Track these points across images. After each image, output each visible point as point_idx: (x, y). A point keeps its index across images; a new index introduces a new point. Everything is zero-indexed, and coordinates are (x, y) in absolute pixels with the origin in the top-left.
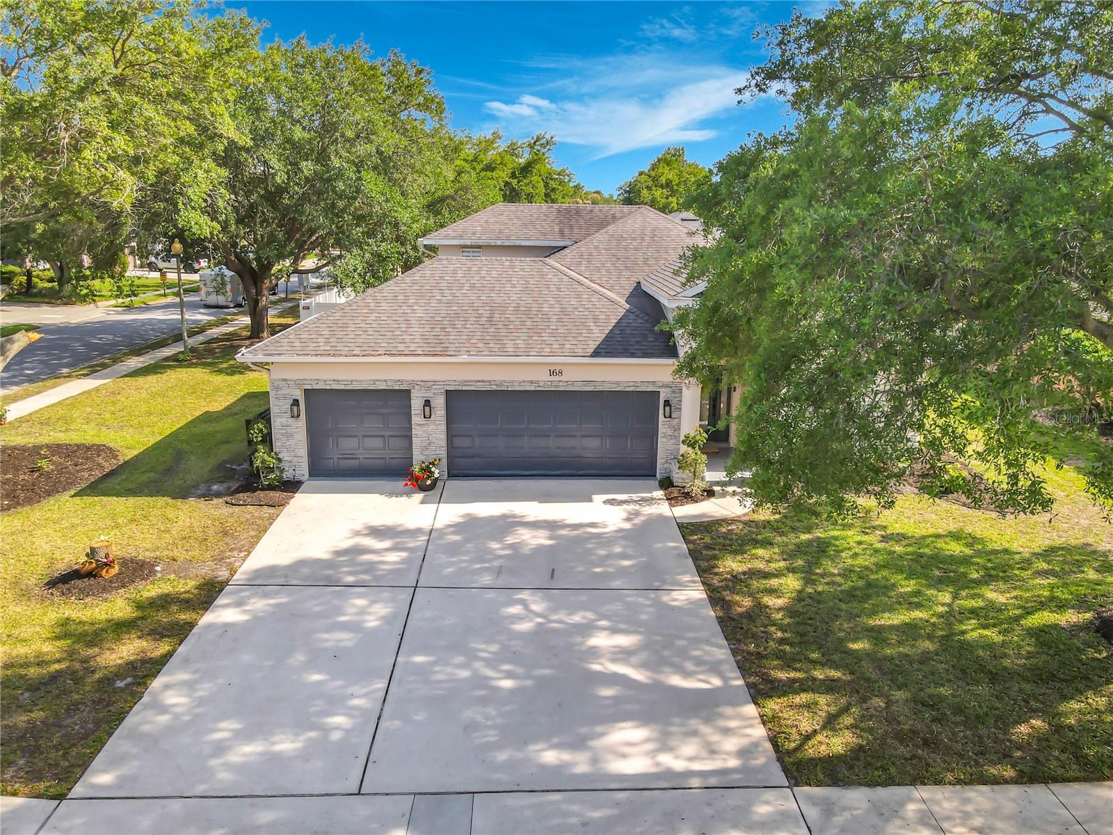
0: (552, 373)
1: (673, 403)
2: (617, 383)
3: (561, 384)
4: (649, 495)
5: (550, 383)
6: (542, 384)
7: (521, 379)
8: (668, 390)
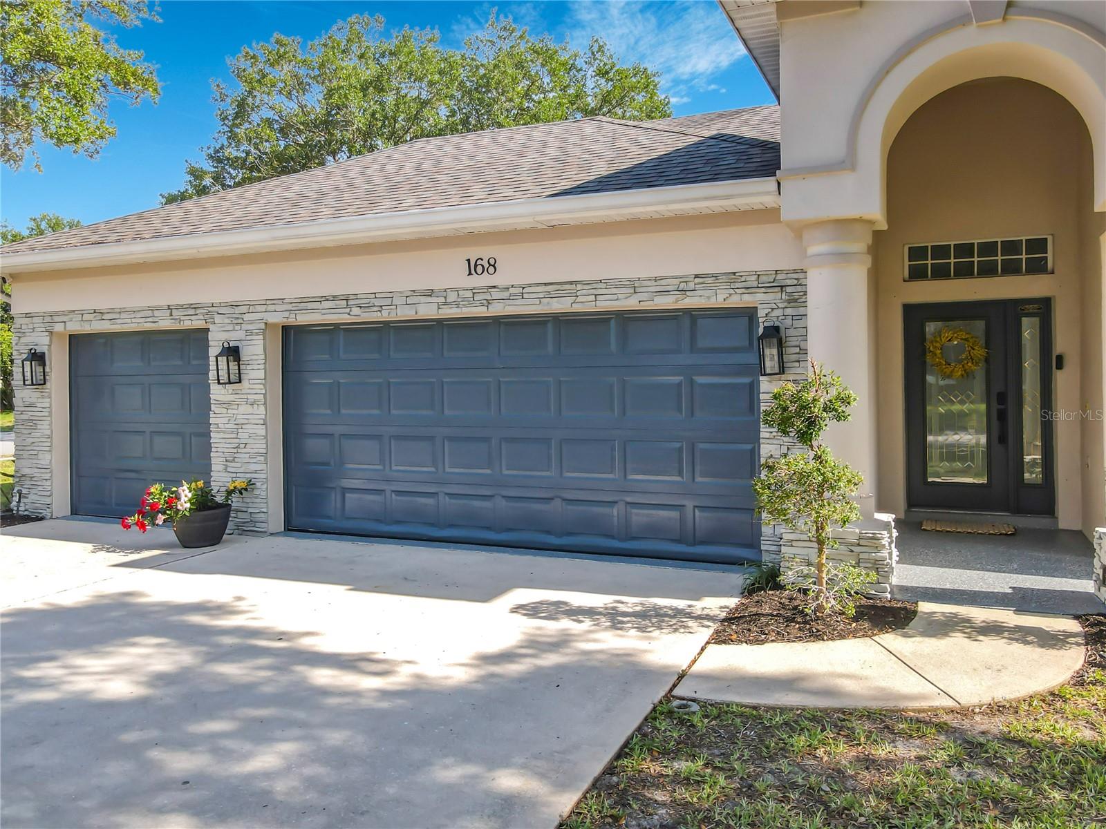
0: (473, 267)
1: (790, 333)
2: (633, 286)
3: (496, 295)
4: (681, 604)
5: (469, 294)
6: (452, 297)
7: (406, 287)
8: (775, 297)
